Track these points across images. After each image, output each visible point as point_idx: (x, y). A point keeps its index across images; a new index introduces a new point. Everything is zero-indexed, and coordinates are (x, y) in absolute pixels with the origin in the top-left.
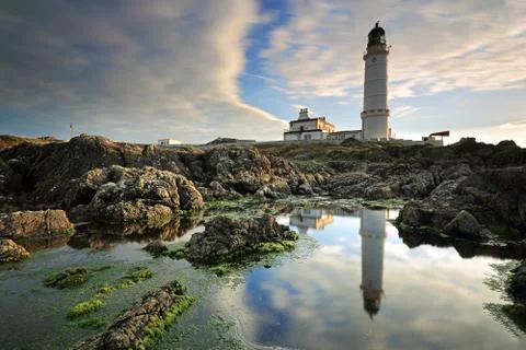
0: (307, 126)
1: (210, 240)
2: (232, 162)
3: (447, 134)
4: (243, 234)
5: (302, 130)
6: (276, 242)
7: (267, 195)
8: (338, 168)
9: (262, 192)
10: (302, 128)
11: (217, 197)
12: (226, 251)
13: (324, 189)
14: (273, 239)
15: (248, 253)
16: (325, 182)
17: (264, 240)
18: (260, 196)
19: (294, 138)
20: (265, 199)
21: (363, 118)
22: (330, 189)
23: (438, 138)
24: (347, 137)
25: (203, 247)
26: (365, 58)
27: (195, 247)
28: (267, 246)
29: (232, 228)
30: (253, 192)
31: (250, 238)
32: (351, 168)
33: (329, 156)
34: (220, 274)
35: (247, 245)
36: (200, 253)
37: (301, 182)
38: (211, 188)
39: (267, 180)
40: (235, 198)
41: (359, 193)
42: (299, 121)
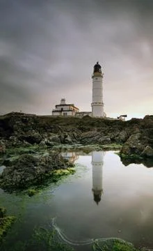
0: (65, 108)
1: (19, 171)
2: (24, 125)
3: (126, 116)
4: (43, 165)
5: (62, 110)
6: (64, 169)
7: (47, 144)
8: (83, 130)
9: (44, 142)
10: (62, 109)
11: (15, 146)
12: (32, 178)
13: (78, 140)
14: (62, 167)
15: (47, 178)
16: (78, 137)
17: (57, 169)
18: (43, 145)
19: (57, 114)
20: (46, 146)
21: (92, 106)
22: (81, 140)
23: (123, 118)
24: (85, 115)
25: (14, 177)
26: (93, 77)
27: (7, 177)
28: (59, 172)
29: (34, 162)
30: (38, 143)
31: (47, 168)
32: (89, 130)
33: (77, 124)
34: (31, 195)
35: (46, 172)
36: (11, 181)
37: (66, 137)
38: (11, 140)
39: (46, 135)
40: (27, 146)
41: (96, 142)
42: (61, 105)
